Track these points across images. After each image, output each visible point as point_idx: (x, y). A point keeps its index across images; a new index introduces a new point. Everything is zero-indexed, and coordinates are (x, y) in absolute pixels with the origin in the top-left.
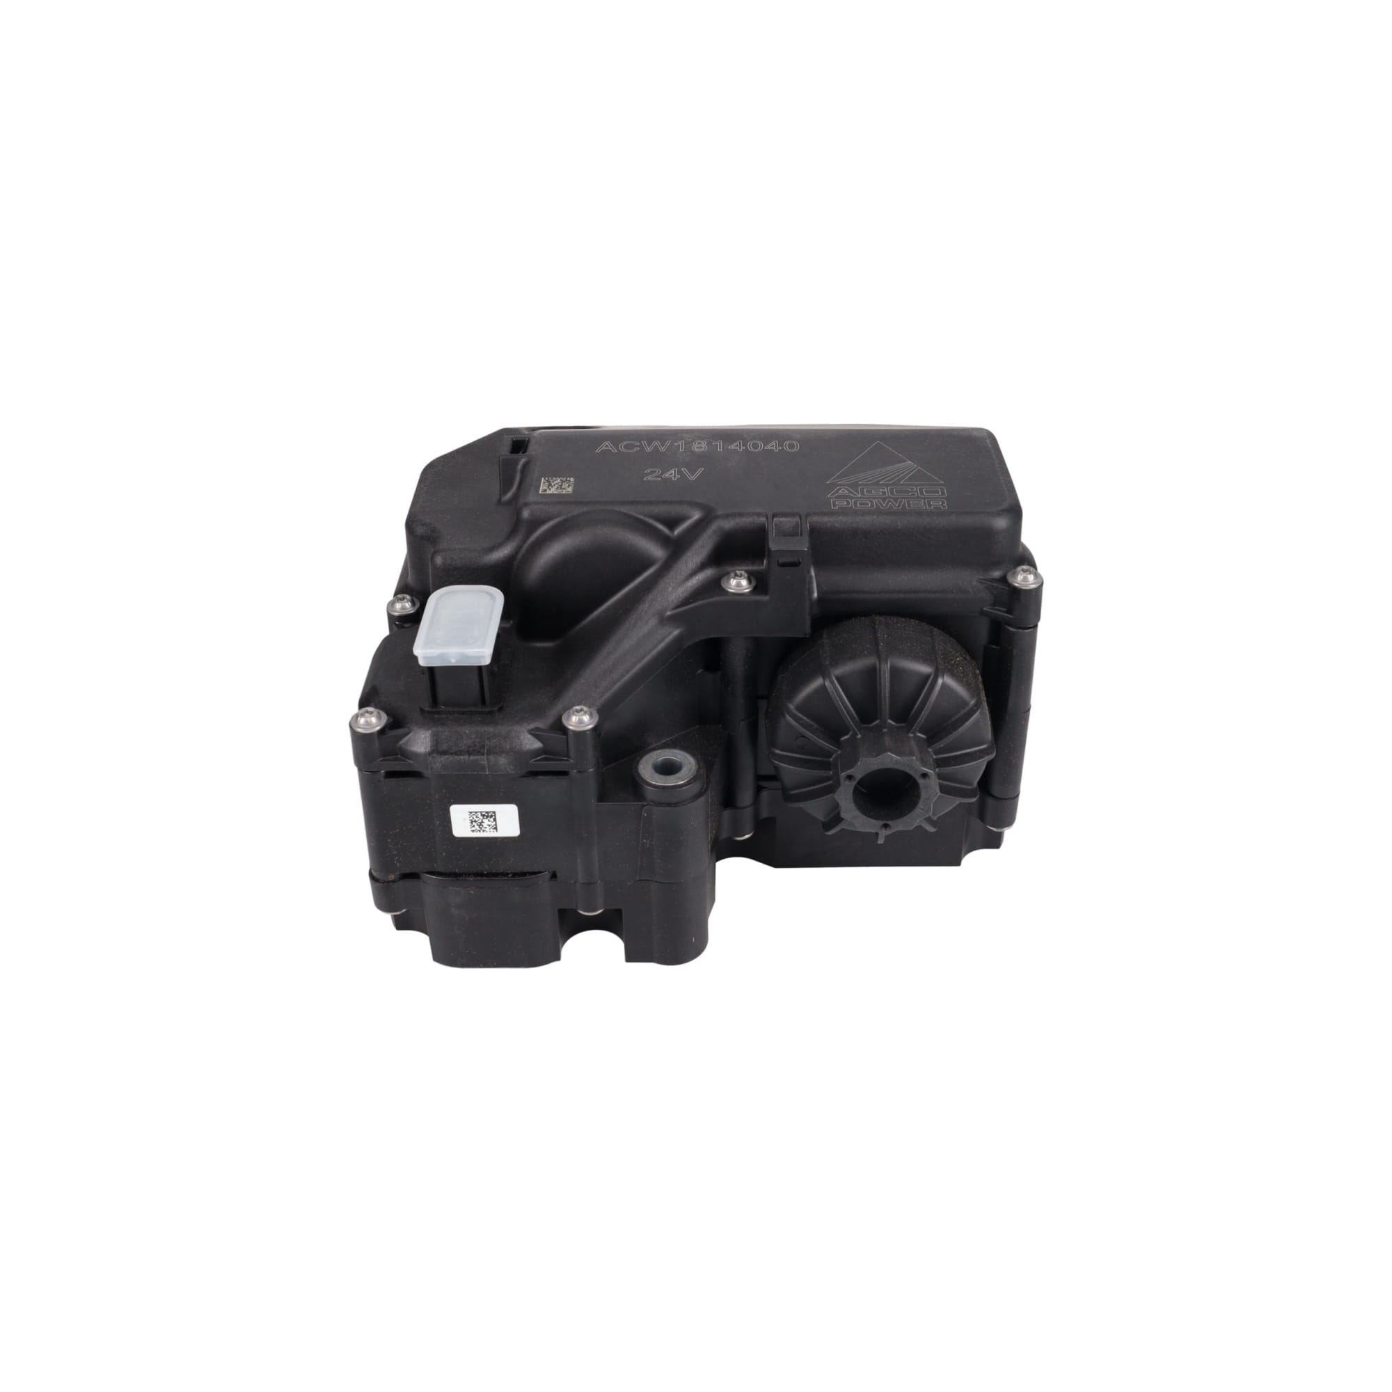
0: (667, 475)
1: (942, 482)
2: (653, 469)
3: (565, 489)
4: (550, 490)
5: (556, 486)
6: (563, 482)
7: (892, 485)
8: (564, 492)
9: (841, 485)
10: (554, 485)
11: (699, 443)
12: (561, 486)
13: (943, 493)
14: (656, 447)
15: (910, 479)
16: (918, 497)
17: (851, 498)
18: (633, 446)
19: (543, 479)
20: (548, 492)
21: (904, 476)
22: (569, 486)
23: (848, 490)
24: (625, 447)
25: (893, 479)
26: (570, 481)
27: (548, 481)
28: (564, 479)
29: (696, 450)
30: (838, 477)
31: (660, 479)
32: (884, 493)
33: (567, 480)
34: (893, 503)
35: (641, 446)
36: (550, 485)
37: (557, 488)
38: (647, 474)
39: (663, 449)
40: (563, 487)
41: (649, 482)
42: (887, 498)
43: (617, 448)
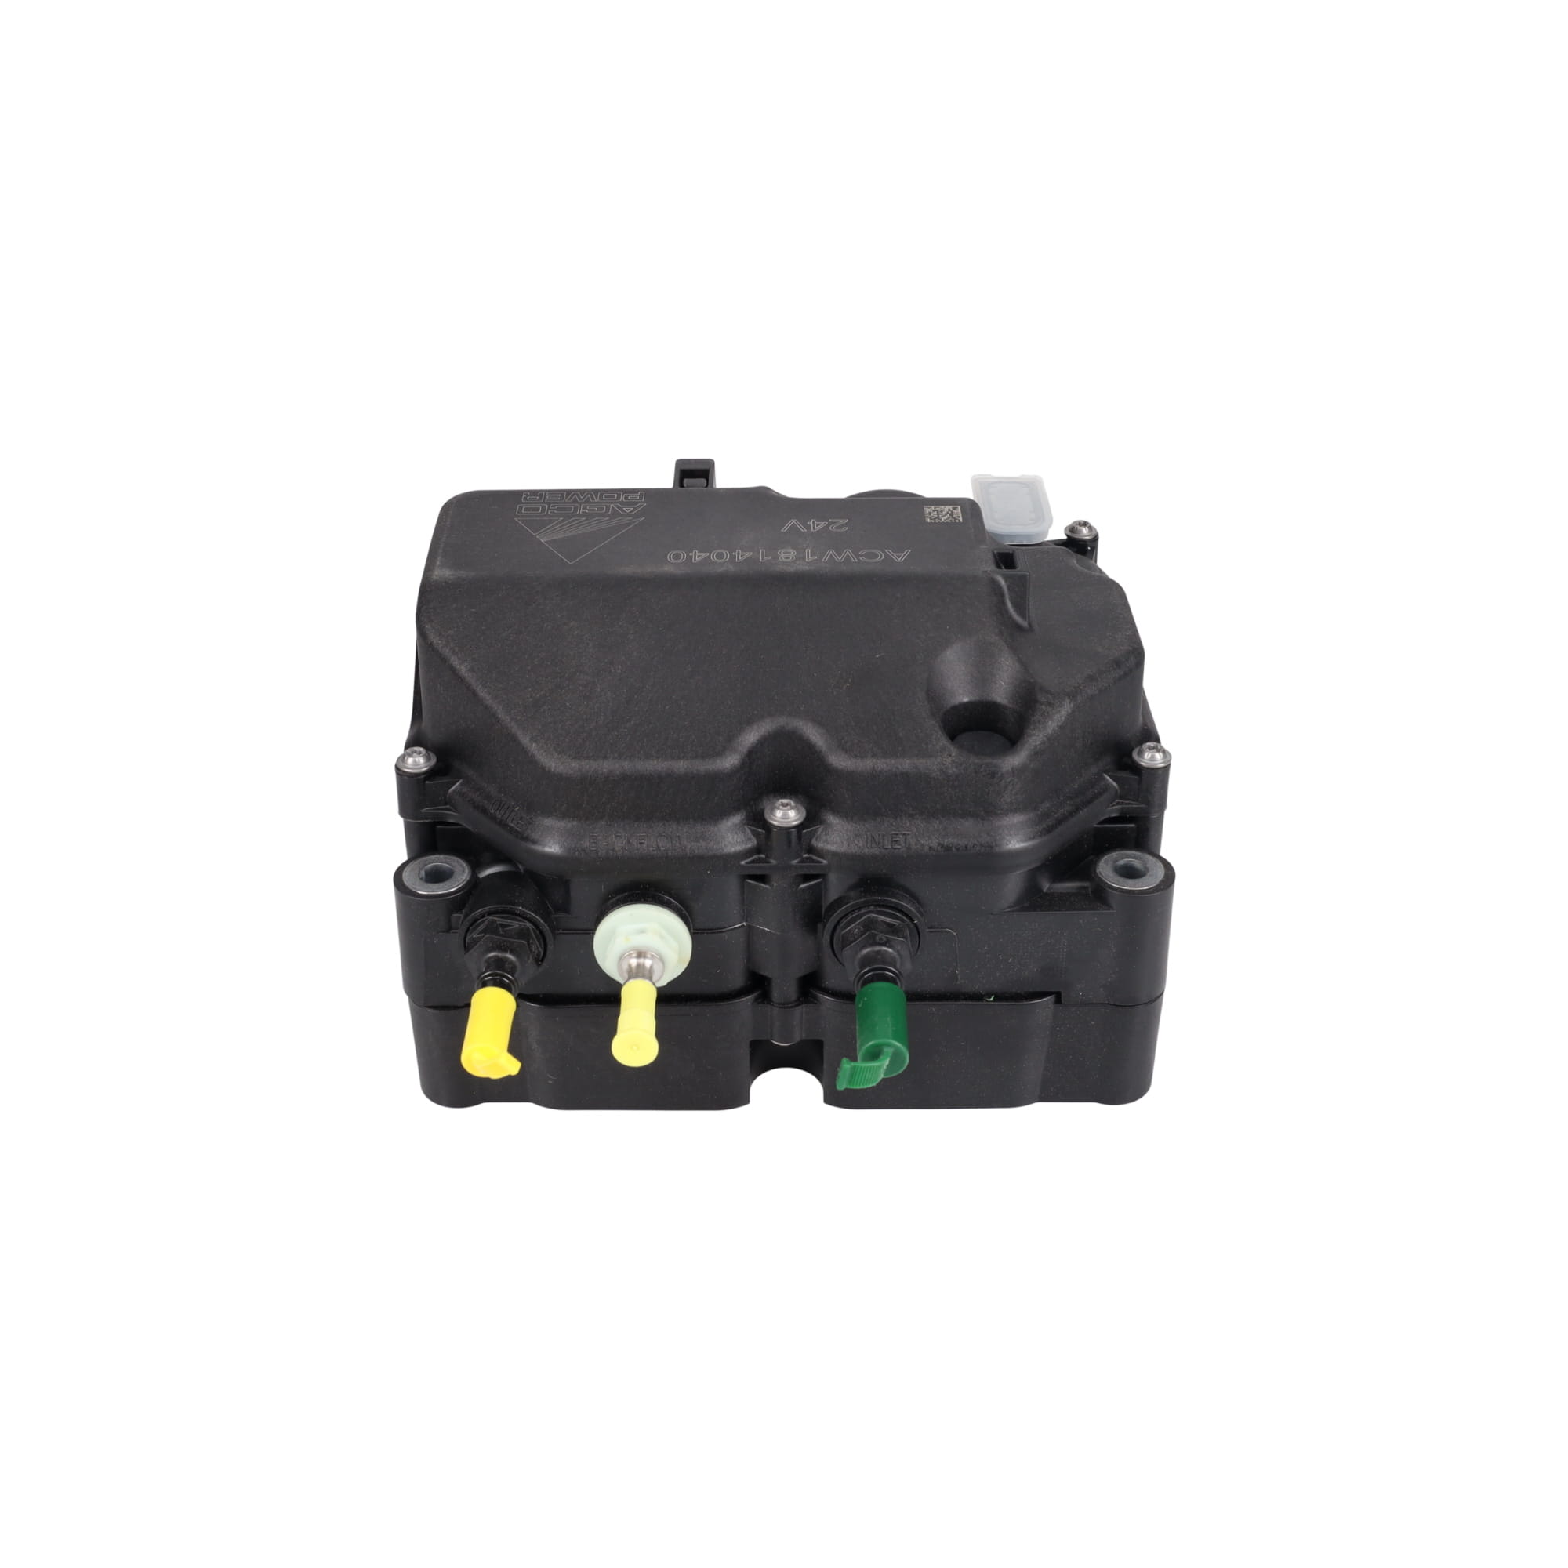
0: (822, 524)
1: (516, 519)
2: (839, 530)
3: (934, 511)
4: (949, 510)
5: (944, 513)
6: (938, 518)
7: (574, 516)
8: (933, 507)
9: (630, 516)
10: (946, 514)
11: (787, 558)
12: (938, 514)
13: (521, 508)
14: (840, 555)
15: (550, 522)
16: (549, 504)
17: (622, 503)
18: (867, 555)
19: (961, 520)
20: (951, 507)
21: (557, 524)
22: (930, 513)
23: (624, 511)
24: (877, 556)
25: (570, 523)
26: (931, 519)
27: (955, 519)
28: (937, 521)
29: (791, 550)
30: (630, 524)
31: (830, 520)
32: (584, 508)
33: (934, 519)
34: (579, 498)
35: (858, 556)
36: (951, 514)
37: (942, 511)
38: (843, 526)
39: (831, 552)
40: (936, 512)
41: (841, 518)
42: (583, 503)
43: (885, 554)
